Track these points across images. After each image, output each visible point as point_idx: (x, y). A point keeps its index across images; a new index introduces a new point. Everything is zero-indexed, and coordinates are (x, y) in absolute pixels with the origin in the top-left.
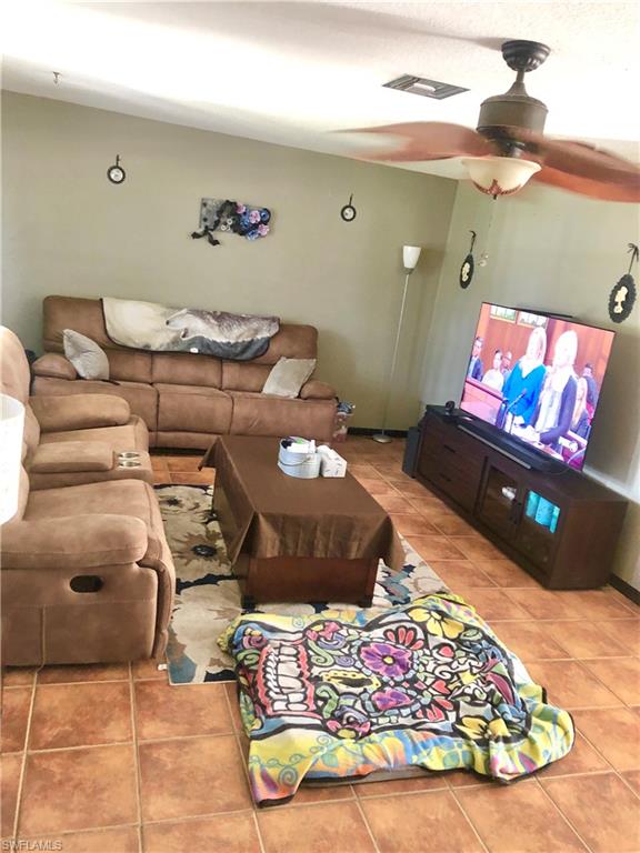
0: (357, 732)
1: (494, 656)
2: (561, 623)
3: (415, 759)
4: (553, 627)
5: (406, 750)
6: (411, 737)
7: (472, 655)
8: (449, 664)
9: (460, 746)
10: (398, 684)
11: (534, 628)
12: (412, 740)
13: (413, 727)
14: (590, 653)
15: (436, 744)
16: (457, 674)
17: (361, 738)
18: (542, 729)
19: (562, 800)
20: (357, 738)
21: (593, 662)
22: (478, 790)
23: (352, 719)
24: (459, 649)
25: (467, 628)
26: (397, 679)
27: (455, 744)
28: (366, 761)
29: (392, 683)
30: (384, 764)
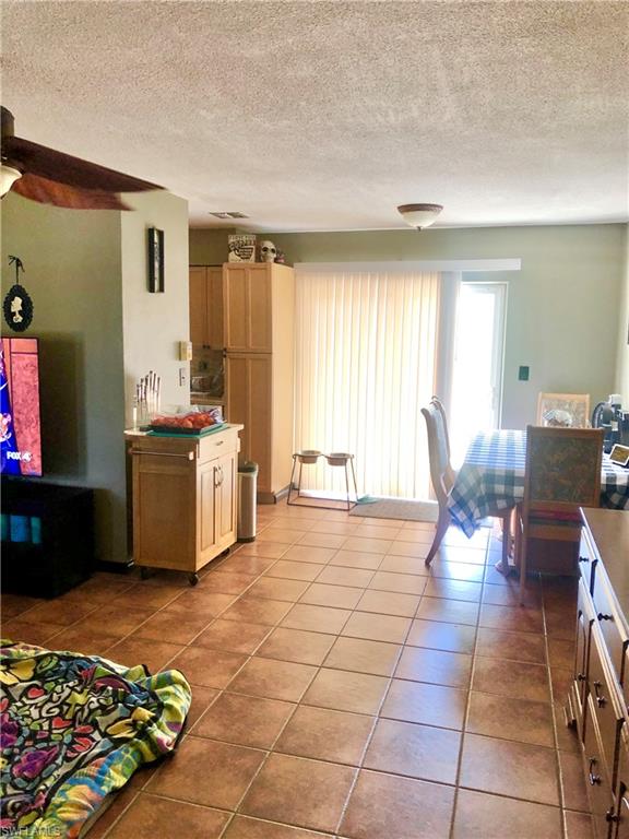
0: (37, 810)
1: (81, 668)
2: (88, 617)
3: (106, 789)
4: (87, 624)
5: (92, 788)
6: (86, 775)
7: (60, 681)
8: (50, 700)
9: (127, 752)
10: (22, 748)
11: (74, 634)
12: (90, 776)
13: (77, 767)
14: (131, 627)
15: (110, 765)
16: (64, 703)
17: (45, 811)
18: (168, 693)
19: (214, 734)
20: (41, 814)
21: (139, 631)
22: (160, 774)
23: (18, 805)
24: (44, 682)
25: (39, 659)
26: (18, 743)
27: (123, 753)
28: (70, 823)
29: (16, 750)
30: (86, 814)
